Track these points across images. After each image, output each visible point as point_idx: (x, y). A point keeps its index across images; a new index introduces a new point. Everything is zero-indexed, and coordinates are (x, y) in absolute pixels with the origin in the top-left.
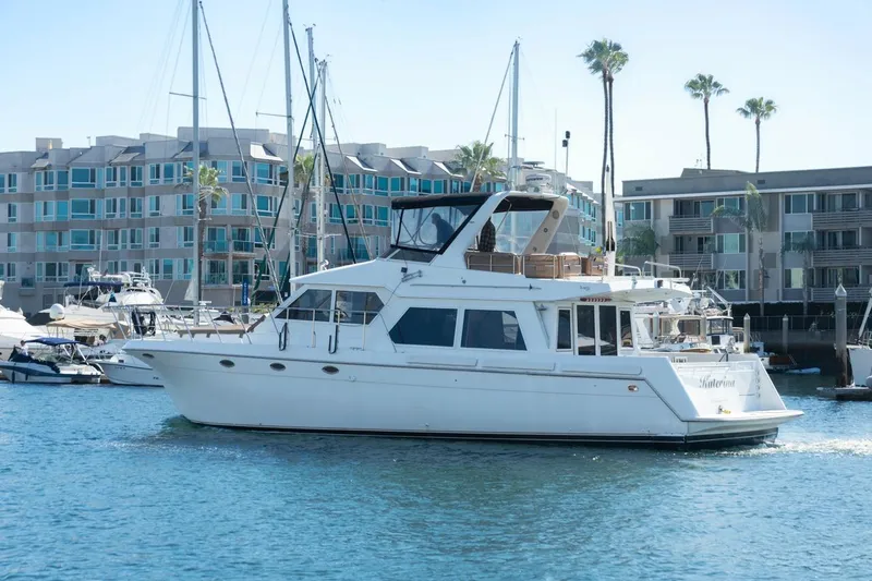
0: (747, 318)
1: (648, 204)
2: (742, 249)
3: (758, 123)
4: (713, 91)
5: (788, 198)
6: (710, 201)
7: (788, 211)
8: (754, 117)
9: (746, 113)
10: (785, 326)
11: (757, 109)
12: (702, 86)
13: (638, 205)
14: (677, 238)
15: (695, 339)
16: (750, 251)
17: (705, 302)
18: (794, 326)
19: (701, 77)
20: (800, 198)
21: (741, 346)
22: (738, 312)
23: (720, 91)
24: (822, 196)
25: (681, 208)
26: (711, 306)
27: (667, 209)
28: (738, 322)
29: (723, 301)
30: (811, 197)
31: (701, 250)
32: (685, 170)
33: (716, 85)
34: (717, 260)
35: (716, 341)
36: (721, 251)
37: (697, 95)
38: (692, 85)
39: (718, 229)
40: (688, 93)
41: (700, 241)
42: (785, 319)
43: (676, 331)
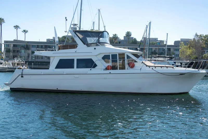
0: (27, 63)
1: (9, 45)
2: (25, 52)
3: (25, 33)
4: (18, 28)
5: (32, 45)
6: (19, 45)
7: (32, 47)
8: (24, 33)
9: (23, 32)
10: (33, 65)
11: (25, 31)
12: (17, 27)
13: (7, 44)
14: (13, 50)
15: (20, 66)
16: (26, 53)
17: (21, 60)
18: (34, 65)
19: (16, 26)
20: (34, 45)
21: (26, 67)
22: (26, 62)
23: (19, 28)
24: (38, 45)
25: (14, 46)
26: (22, 61)
27: (12, 46)
28: (26, 64)
29: (24, 60)
30: (36, 45)
31: (17, 52)
32: (14, 40)
33: (19, 27)
34: (20, 54)
35: (23, 66)
36: (21, 53)
37: (15, 28)
38: (15, 27)
39: (20, 49)
40: (14, 28)
41: (17, 51)
42: (33, 63)
43: (16, 65)
